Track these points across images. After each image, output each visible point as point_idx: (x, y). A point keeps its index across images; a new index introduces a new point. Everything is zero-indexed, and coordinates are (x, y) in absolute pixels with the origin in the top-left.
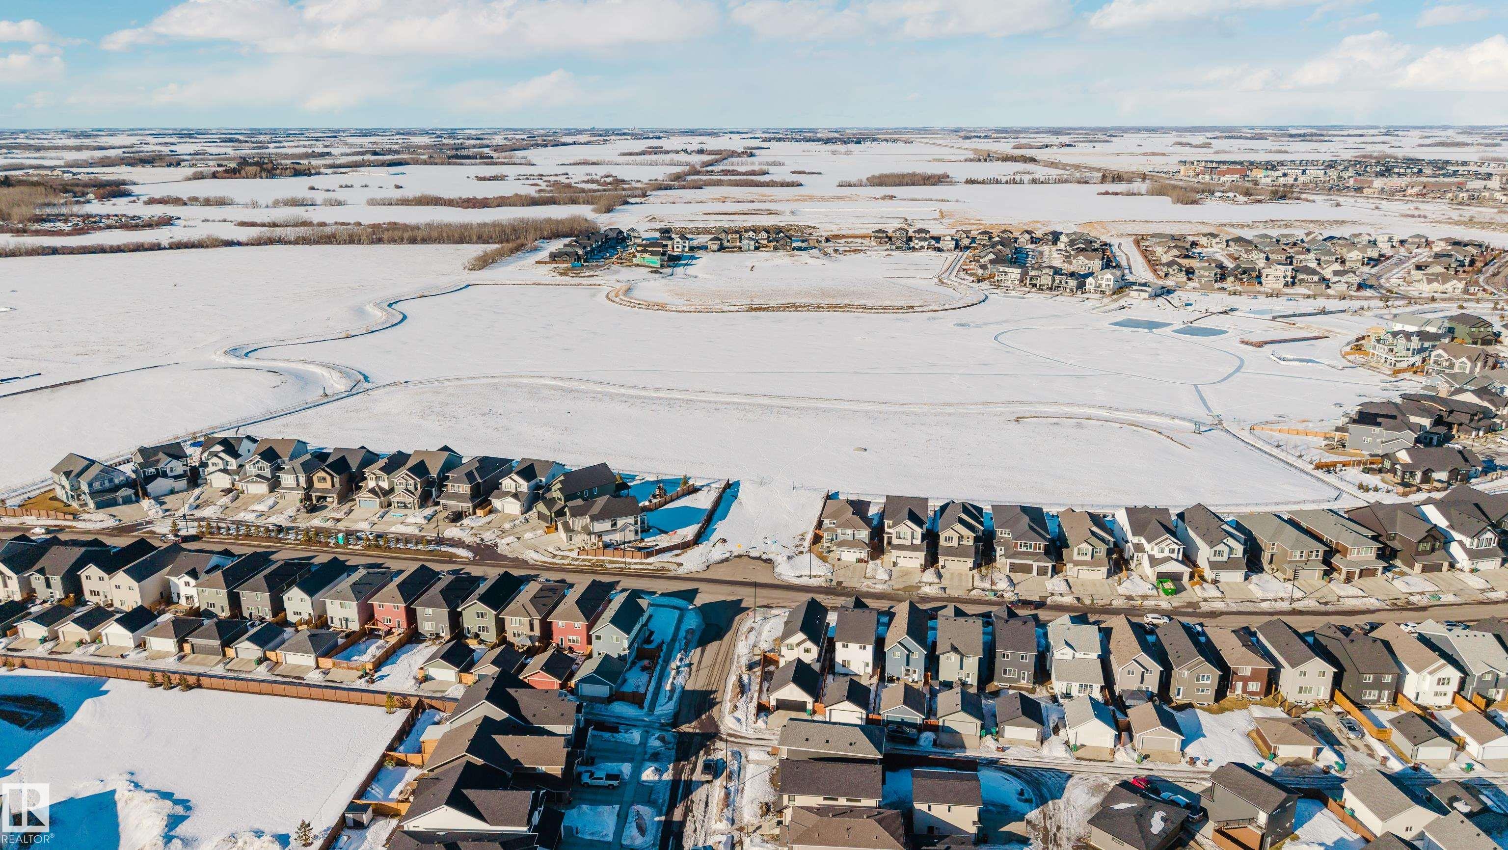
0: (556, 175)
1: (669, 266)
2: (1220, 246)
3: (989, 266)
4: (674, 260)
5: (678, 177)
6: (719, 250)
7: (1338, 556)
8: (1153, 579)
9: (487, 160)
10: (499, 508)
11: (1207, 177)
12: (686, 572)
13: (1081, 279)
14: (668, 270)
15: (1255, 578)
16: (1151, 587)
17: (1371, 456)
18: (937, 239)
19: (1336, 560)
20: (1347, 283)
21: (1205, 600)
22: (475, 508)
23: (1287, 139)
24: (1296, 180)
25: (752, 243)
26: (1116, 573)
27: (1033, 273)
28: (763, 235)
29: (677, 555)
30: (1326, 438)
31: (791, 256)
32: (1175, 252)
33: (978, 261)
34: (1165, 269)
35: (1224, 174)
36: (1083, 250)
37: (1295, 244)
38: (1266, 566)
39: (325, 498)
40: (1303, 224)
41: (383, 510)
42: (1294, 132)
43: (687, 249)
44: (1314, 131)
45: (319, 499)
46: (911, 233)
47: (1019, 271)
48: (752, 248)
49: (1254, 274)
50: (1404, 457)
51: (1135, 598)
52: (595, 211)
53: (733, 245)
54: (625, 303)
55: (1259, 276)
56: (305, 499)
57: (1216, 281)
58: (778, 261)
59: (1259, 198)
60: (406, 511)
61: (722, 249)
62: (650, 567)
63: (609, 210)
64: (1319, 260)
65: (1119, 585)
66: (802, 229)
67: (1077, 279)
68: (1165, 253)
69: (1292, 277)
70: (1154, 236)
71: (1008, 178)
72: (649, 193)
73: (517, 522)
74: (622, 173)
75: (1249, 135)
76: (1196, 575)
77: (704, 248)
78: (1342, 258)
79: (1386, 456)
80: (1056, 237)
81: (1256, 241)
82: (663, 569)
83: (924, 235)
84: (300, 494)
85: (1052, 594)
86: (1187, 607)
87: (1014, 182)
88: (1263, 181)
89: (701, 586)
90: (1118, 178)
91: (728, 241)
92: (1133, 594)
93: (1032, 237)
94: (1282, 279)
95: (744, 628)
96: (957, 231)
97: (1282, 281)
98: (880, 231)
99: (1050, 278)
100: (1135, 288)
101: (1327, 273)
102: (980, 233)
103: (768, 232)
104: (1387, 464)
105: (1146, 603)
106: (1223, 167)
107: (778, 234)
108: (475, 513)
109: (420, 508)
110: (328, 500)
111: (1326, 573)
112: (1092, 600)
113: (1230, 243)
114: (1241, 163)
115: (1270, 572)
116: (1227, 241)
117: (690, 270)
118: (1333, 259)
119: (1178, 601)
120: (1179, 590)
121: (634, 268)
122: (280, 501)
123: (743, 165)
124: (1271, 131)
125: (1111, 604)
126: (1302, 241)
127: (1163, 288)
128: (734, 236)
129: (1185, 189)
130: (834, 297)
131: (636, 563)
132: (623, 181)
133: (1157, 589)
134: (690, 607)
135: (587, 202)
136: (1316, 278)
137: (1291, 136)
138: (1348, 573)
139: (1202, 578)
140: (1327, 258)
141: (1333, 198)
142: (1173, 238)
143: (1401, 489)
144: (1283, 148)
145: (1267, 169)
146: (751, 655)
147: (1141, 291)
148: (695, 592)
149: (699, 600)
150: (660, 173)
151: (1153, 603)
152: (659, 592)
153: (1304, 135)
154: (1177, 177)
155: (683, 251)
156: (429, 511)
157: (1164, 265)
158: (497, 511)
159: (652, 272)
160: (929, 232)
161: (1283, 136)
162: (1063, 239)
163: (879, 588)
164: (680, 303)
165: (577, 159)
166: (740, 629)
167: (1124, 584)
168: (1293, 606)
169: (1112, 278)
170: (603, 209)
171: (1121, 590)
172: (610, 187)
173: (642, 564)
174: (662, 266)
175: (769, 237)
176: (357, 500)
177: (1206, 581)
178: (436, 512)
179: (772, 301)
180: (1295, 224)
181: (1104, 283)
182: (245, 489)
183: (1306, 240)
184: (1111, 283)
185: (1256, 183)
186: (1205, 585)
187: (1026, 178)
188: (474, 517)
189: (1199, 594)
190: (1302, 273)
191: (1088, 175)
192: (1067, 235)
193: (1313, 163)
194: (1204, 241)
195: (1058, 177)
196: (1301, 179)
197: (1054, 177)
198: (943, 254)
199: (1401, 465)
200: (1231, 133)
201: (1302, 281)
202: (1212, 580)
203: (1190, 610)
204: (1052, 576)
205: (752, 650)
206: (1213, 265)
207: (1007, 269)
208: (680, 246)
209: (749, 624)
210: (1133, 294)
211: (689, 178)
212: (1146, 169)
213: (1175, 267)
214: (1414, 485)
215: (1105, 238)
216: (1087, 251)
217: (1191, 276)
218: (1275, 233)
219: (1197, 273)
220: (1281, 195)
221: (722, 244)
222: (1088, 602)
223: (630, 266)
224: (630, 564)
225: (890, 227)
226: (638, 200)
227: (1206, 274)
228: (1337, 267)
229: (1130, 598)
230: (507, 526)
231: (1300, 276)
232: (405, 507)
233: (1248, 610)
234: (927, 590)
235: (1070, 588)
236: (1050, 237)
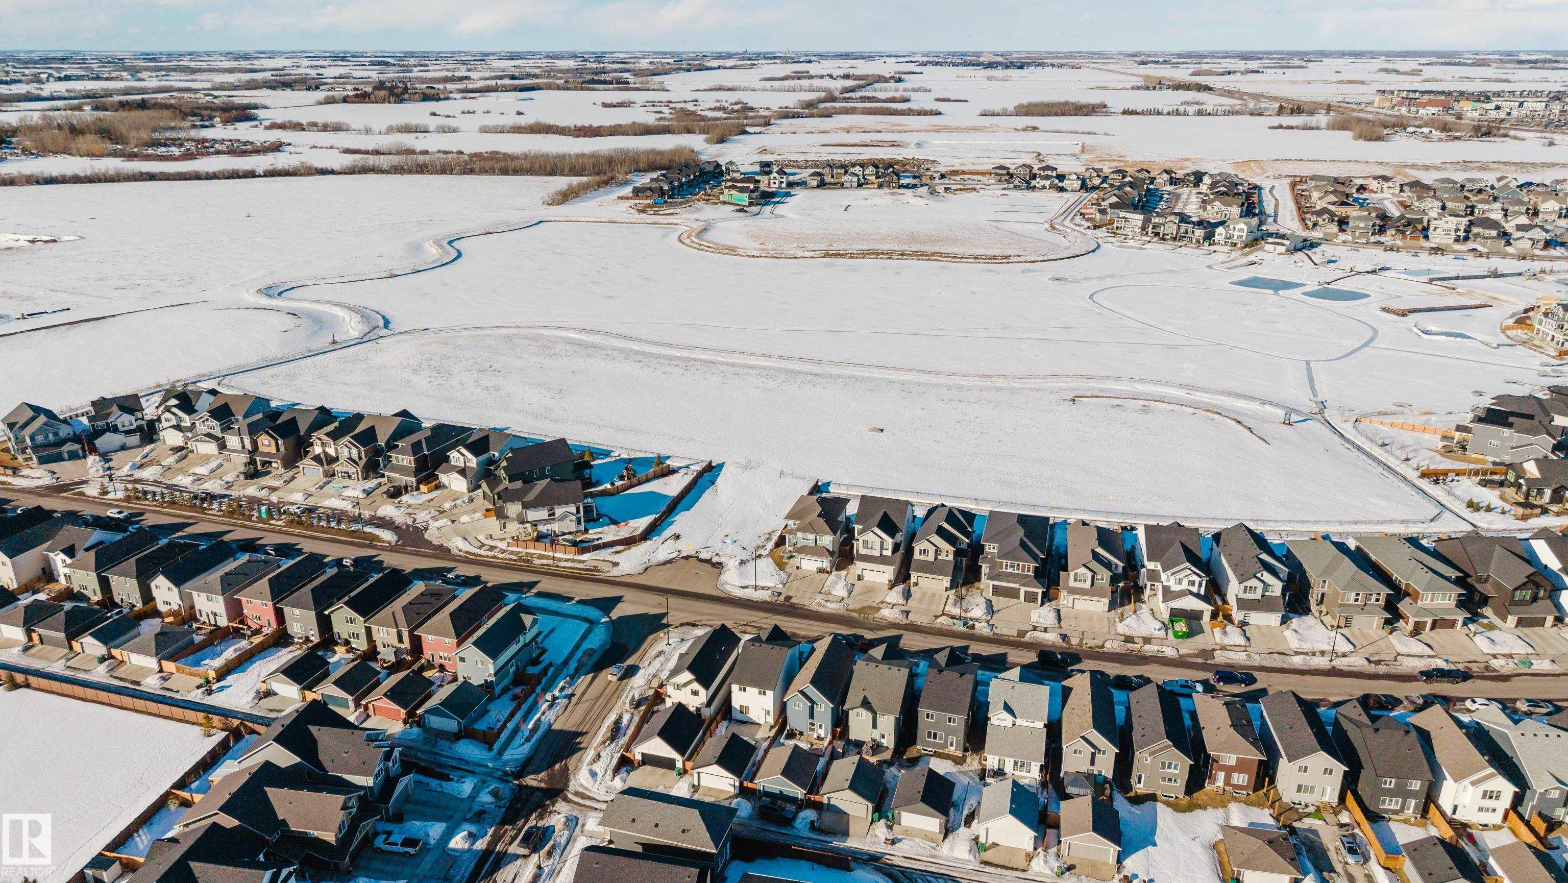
0: (685, 102)
1: (758, 204)
2: (1392, 191)
3: (1109, 210)
4: (767, 197)
5: (810, 105)
6: (818, 187)
7: (1408, 600)
8: (1166, 616)
9: (623, 85)
10: (447, 484)
11: (1404, 110)
12: (619, 574)
13: (1209, 228)
14: (756, 209)
15: (1295, 622)
16: (1160, 625)
17: (1494, 463)
18: (1061, 177)
19: (1404, 606)
20: (1531, 239)
21: (1223, 648)
22: (419, 482)
23: (1513, 66)
24: (1509, 114)
25: (855, 179)
26: (1122, 605)
27: (1157, 220)
28: (871, 170)
29: (617, 552)
30: (1444, 438)
31: (893, 194)
32: (1332, 198)
33: (1099, 205)
34: (1314, 218)
35: (1424, 105)
36: (1224, 193)
37: (1480, 191)
38: (1314, 608)
39: (270, 463)
40: (1502, 166)
41: (325, 480)
42: (1524, 57)
43: (784, 185)
44: (1549, 57)
45: (264, 464)
46: (1035, 171)
47: (1141, 217)
48: (855, 184)
49: (1420, 227)
50: (1532, 469)
51: (1136, 640)
52: (708, 141)
53: (837, 181)
54: (695, 245)
55: (1425, 229)
56: (249, 463)
57: (1372, 234)
58: (878, 201)
59: (1458, 134)
60: (348, 482)
61: (822, 185)
62: (582, 566)
63: (721, 141)
64: (1506, 210)
65: (1121, 621)
66: (917, 164)
67: (1205, 228)
68: (1320, 199)
69: (1466, 231)
70: (1313, 178)
71: (1171, 109)
72: (772, 121)
73: (459, 502)
74: (752, 100)
75: (1469, 62)
76: (1221, 615)
77: (802, 184)
78: (1535, 208)
79: (1510, 466)
80: (1198, 177)
81: (1437, 185)
82: (596, 569)
83: (1049, 173)
84: (245, 458)
85: (1035, 628)
86: (1197, 656)
87: (1178, 113)
88: (1469, 114)
89: (628, 594)
90: (1297, 110)
91: (832, 177)
92: (1135, 634)
93: (1171, 178)
94: (1453, 233)
95: (653, 652)
96: (1087, 169)
97: (1453, 236)
98: (1001, 167)
99: (1175, 227)
100: (1270, 240)
101: (1509, 227)
102: (1113, 172)
103: (876, 167)
104: (1511, 477)
105: (1147, 647)
106: (1426, 98)
107: (887, 169)
108: (418, 489)
109: (364, 479)
110: (274, 465)
111: (1388, 622)
112: (1082, 640)
113: (1404, 188)
114: (1449, 94)
115: (1317, 614)
116: (1402, 186)
117: (780, 209)
118: (1524, 209)
119: (1188, 647)
120: (1194, 631)
121: (720, 206)
122: (225, 464)
123: (882, 92)
124: (1497, 57)
125: (1103, 646)
126: (1492, 187)
127: (1305, 240)
128: (839, 171)
129: (1374, 122)
130: (922, 243)
131: (567, 560)
132: (751, 109)
133: (1167, 629)
134: (604, 620)
135: (703, 132)
136: (1494, 233)
137: (1520, 62)
138: (1416, 623)
139: (1228, 618)
140: (1517, 208)
141: (1548, 135)
142: (1336, 181)
143: (1520, 511)
144: (1505, 77)
145: (1479, 101)
146: (646, 687)
147: (1278, 244)
148: (618, 600)
149: (616, 614)
150: (790, 100)
151: (1155, 648)
152: (577, 599)
153: (1536, 62)
154: (1370, 109)
155: (780, 187)
156: (371, 483)
157: (1313, 213)
158: (445, 487)
159: (737, 210)
160: (1056, 169)
161: (1510, 62)
162: (1207, 180)
163: (832, 607)
164: (752, 247)
165: (712, 85)
166: (650, 651)
167: (1127, 622)
168: (1334, 663)
169: (1246, 228)
170: (715, 140)
171: (1121, 628)
172: (735, 114)
173: (573, 561)
174: (751, 204)
175: (877, 172)
176: (301, 467)
177: (1231, 621)
178: (380, 485)
179: (853, 247)
180: (1492, 166)
181: (1236, 233)
182: (194, 448)
183: (1497, 185)
184: (1244, 234)
185: (1459, 117)
186: (1229, 628)
187: (1191, 109)
188: (415, 493)
189: (1218, 640)
190: (1478, 226)
191: (1263, 105)
192: (1211, 176)
193: (1535, 94)
194: (1373, 184)
195: (1227, 108)
196: (1515, 114)
197: (1223, 108)
198: (1065, 195)
199: (1527, 480)
200: (1449, 59)
201: (1477, 235)
202: (1240, 622)
203: (1200, 661)
204: (1043, 604)
205: (650, 681)
206: (1374, 214)
207: (1128, 215)
208: (777, 182)
209: (660, 646)
210: (1268, 247)
211: (822, 105)
212: (1334, 100)
213: (1326, 216)
214: (1536, 506)
215: (1257, 181)
216: (1228, 195)
217: (1344, 227)
218: (1459, 177)
219: (1351, 223)
220: (1484, 131)
221: (822, 180)
222: (1074, 641)
223: (716, 203)
224: (560, 560)
225: (1012, 163)
226: (758, 129)
227: (1362, 225)
228: (1524, 220)
229: (1129, 639)
230: (447, 506)
231: (1475, 230)
232: (349, 477)
233: (1274, 665)
234: (887, 614)
235: (1060, 620)
236: (1192, 178)
